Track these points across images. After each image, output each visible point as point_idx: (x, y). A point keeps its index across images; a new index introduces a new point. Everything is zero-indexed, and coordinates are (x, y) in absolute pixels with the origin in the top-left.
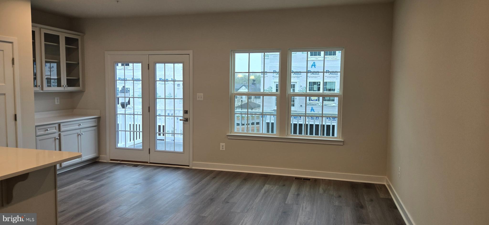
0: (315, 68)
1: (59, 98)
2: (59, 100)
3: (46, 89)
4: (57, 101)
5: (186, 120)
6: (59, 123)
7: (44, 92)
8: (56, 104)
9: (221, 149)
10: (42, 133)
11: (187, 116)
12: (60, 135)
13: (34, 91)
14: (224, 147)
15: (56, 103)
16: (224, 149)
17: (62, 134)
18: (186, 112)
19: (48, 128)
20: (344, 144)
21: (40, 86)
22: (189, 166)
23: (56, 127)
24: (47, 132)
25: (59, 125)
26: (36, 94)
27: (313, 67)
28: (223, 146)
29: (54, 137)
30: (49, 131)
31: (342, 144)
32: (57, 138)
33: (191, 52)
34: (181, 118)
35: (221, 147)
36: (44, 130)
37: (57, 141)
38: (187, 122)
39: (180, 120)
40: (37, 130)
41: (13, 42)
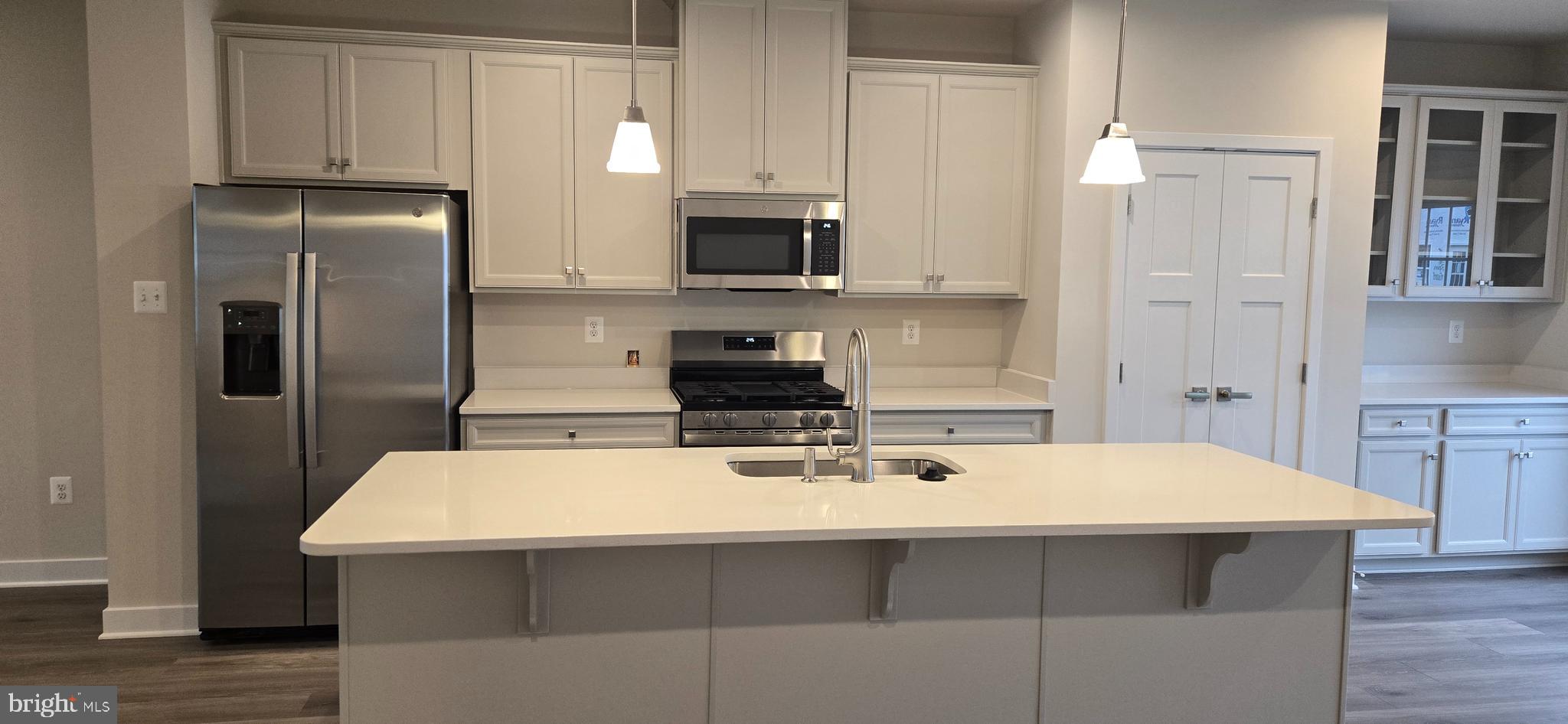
1: (1461, 323)
2: (1461, 330)
3: (1416, 290)
4: (1455, 333)
6: (1444, 408)
7: (1406, 300)
8: (1450, 342)
10: (1383, 429)
12: (1442, 446)
13: (1368, 297)
15: (1451, 339)
17: (1451, 444)
19: (1405, 417)
21: (1397, 282)
23: (1430, 418)
24: (1398, 429)
25: (1444, 414)
26: (1375, 307)
29: (1419, 448)
30: (1406, 429)
32: (1432, 456)
36: (1390, 421)
37: (1431, 466)
40: (1367, 420)
41: (1319, 152)
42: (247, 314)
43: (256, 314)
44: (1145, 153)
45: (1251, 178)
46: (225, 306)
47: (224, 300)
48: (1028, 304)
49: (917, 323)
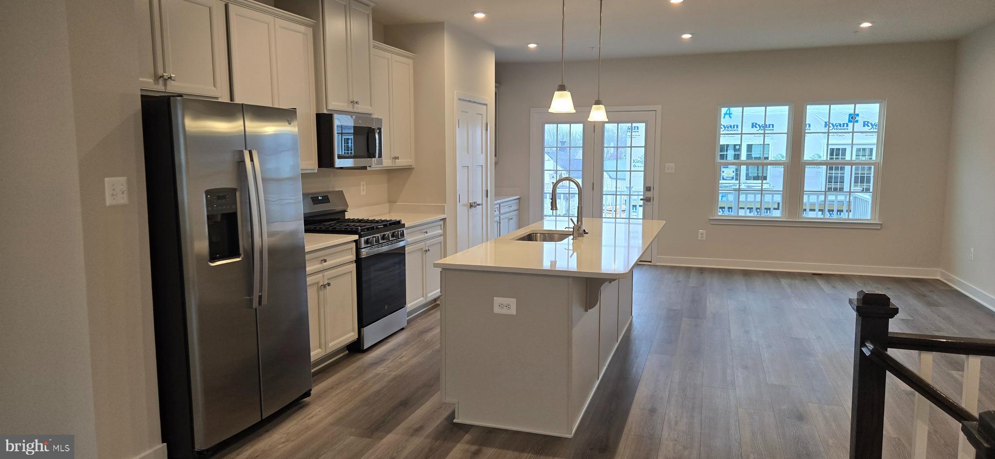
0: (730, 118)
5: (647, 200)
9: (700, 238)
11: (649, 194)
14: (704, 236)
16: (704, 238)
18: (648, 189)
20: (881, 228)
22: (650, 262)
27: (727, 116)
28: (702, 234)
31: (880, 228)
33: (659, 108)
34: (642, 197)
35: (700, 236)
38: (649, 203)
39: (641, 200)
41: (487, 104)
42: (219, 198)
43: (224, 197)
44: (460, 102)
45: (477, 114)
46: (208, 192)
47: (208, 189)
48: (414, 169)
49: (364, 183)
